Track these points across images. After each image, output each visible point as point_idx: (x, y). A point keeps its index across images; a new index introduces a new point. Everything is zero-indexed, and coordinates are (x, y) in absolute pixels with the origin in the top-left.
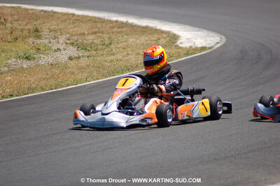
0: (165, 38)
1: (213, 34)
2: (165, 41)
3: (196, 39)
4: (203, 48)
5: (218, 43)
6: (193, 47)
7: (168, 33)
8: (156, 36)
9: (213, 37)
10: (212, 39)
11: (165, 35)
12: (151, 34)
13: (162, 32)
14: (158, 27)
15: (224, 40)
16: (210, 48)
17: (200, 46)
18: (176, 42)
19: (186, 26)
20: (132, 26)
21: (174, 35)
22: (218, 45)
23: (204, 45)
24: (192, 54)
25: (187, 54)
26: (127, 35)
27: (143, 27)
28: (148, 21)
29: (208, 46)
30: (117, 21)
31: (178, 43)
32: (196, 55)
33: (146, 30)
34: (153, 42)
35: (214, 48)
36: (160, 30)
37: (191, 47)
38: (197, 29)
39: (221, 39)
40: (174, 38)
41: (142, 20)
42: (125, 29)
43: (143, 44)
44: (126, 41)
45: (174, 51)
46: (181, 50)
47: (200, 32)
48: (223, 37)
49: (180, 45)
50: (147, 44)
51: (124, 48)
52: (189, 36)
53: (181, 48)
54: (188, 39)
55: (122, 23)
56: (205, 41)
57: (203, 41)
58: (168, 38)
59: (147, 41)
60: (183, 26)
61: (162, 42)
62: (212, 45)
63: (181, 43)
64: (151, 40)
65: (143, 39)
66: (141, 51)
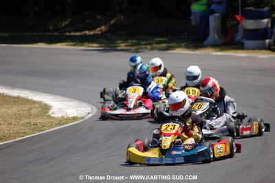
0: (37, 108)
1: (84, 104)
2: (37, 111)
3: (68, 109)
4: (75, 118)
5: (89, 113)
6: (65, 117)
7: (40, 103)
8: (28, 106)
9: (84, 107)
10: (83, 109)
11: (36, 106)
12: (23, 104)
13: (34, 102)
14: (30, 98)
15: (95, 110)
16: (82, 118)
17: (71, 116)
18: (48, 112)
19: (58, 97)
20: (4, 97)
21: (46, 105)
22: (89, 116)
23: (75, 115)
24: (64, 124)
25: (59, 124)
27: (15, 97)
28: (19, 91)
29: (79, 116)
31: (50, 113)
32: (68, 125)
33: (17, 100)
34: (25, 113)
35: (86, 118)
36: (31, 100)
37: (63, 117)
38: (69, 99)
39: (92, 109)
40: (46, 108)
41: (13, 91)
43: (15, 114)
45: (45, 121)
46: (52, 120)
47: (71, 103)
48: (94, 108)
49: (52, 115)
50: (19, 114)
52: (61, 107)
53: (53, 118)
54: (59, 109)
56: (77, 111)
57: (75, 111)
58: (39, 109)
59: (19, 111)
60: (54, 97)
61: (34, 111)
62: (84, 115)
63: (53, 113)
64: (23, 110)
65: (15, 109)
66: (13, 121)
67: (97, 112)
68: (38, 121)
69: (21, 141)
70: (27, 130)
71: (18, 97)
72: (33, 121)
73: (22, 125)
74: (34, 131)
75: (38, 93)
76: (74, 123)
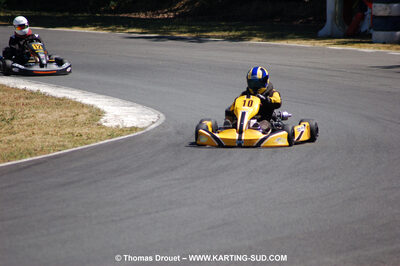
0: (85, 114)
1: (150, 111)
2: (84, 118)
3: (126, 116)
4: (133, 129)
5: (153, 123)
6: (121, 127)
7: (91, 107)
8: (75, 111)
9: (148, 114)
10: (147, 117)
11: (85, 111)
12: (67, 108)
13: (83, 106)
14: (79, 100)
15: (163, 118)
16: (142, 129)
17: (129, 125)
18: (99, 120)
19: (116, 99)
20: (45, 97)
21: (99, 110)
22: (154, 126)
23: (135, 125)
24: (117, 136)
25: (111, 136)
26: (37, 108)
27: (59, 99)
28: (67, 91)
29: (140, 126)
30: (25, 90)
31: (102, 120)
32: (122, 137)
33: (61, 102)
34: (68, 119)
35: (148, 129)
36: (80, 103)
37: (118, 126)
38: (130, 103)
39: (156, 116)
40: (99, 113)
41: (59, 90)
42: (34, 100)
43: (55, 121)
44: (33, 116)
45: (94, 130)
46: (103, 130)
48: (161, 115)
49: (104, 124)
50: (61, 121)
51: (29, 126)
52: (117, 113)
53: (104, 127)
54: (116, 116)
55: (32, 92)
56: (138, 119)
57: (135, 119)
58: (89, 115)
59: (61, 117)
60: (112, 99)
61: (81, 118)
62: (146, 125)
63: (106, 122)
64: (67, 116)
65: (57, 114)
66: (51, 130)
67: (165, 121)
68: (85, 130)
69: (56, 156)
70: (66, 143)
71: (63, 99)
72: (77, 130)
73: (62, 135)
74: (75, 143)
75: (90, 94)
76: (132, 135)
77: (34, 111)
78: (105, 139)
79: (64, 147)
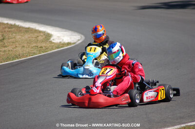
0: (42, 36)
1: (76, 34)
2: (42, 38)
3: (64, 37)
4: (69, 44)
5: (79, 40)
6: (62, 43)
7: (44, 32)
8: (36, 34)
10: (75, 37)
11: (42, 34)
12: (32, 33)
13: (40, 32)
15: (84, 38)
16: (74, 43)
17: (66, 42)
18: (50, 39)
19: (57, 28)
20: (18, 27)
21: (49, 34)
22: (79, 42)
23: (69, 41)
24: (61, 47)
25: (58, 47)
26: (16, 33)
27: (27, 28)
28: (30, 24)
29: (72, 42)
30: (7, 24)
31: (51, 39)
32: (64, 48)
33: (28, 30)
34: (34, 39)
35: (77, 44)
36: (38, 30)
37: (60, 42)
38: (64, 30)
39: (81, 37)
40: (48, 36)
41: (25, 23)
42: (14, 29)
43: (26, 40)
44: (14, 38)
45: (48, 45)
46: (53, 44)
47: (66, 32)
48: (83, 36)
49: (53, 41)
50: (30, 40)
51: (13, 43)
52: (59, 35)
53: (53, 43)
54: (58, 37)
55: (11, 25)
56: (71, 38)
57: (69, 38)
58: (44, 36)
59: (29, 37)
61: (40, 38)
62: (75, 41)
63: (53, 40)
64: (32, 37)
65: (27, 36)
66: (25, 45)
67: (85, 39)
68: (43, 45)
69: (31, 59)
70: (35, 51)
71: (29, 28)
72: (39, 45)
73: (32, 47)
74: (40, 52)
75: (43, 25)
76: (68, 47)
77: (14, 35)
78: (55, 49)
79: (35, 54)
